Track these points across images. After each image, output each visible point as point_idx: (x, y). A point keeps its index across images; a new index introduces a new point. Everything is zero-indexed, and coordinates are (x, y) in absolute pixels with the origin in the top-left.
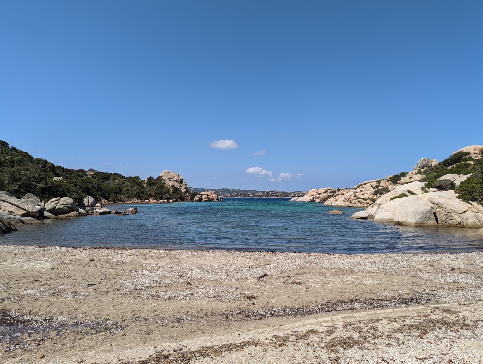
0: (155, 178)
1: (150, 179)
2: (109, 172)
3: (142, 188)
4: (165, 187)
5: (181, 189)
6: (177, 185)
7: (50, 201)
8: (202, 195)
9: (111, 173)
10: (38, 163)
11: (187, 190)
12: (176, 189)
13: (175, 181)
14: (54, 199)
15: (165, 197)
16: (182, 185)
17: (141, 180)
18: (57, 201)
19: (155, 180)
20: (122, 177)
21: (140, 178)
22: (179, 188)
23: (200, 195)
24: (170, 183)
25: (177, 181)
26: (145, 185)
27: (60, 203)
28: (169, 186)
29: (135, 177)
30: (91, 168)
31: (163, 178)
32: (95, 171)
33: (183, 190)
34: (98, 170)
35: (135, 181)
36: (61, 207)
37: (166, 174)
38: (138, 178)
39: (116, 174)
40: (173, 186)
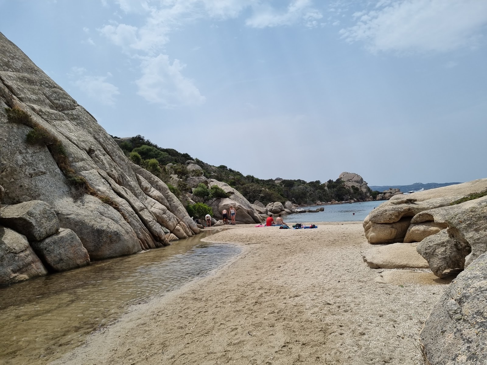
0: (334, 180)
1: (330, 182)
2: (293, 179)
3: (323, 192)
4: (344, 188)
5: (362, 189)
6: (356, 185)
7: (268, 205)
8: (385, 193)
9: (295, 181)
10: (249, 179)
11: (369, 189)
12: (356, 189)
13: (355, 181)
14: (270, 204)
15: (346, 198)
16: (362, 184)
17: (322, 183)
18: (273, 205)
19: (335, 182)
20: (304, 182)
21: (321, 182)
22: (359, 188)
23: (383, 194)
24: (350, 184)
25: (357, 182)
26: (326, 188)
27: (275, 206)
28: (349, 187)
29: (316, 181)
30: (278, 177)
31: (342, 179)
32: (281, 179)
33: (364, 190)
34: (284, 179)
35: (315, 185)
36: (275, 208)
37: (345, 175)
38: (318, 182)
39: (299, 180)
40: (353, 187)
